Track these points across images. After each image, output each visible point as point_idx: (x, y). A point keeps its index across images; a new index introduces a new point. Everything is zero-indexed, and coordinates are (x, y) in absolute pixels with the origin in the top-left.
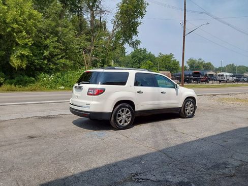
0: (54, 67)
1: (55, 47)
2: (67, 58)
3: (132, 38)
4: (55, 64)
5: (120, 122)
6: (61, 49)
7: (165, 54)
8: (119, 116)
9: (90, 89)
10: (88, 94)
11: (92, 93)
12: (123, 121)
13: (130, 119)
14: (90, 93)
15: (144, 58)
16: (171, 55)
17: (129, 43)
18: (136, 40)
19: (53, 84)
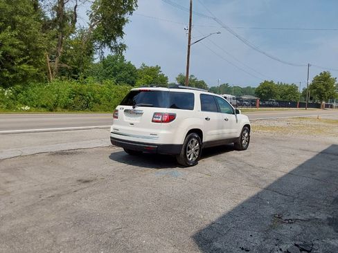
0: (11, 76)
1: (13, 45)
2: (30, 64)
3: (115, 40)
4: (12, 71)
5: (189, 157)
6: (21, 49)
7: (150, 66)
8: (189, 149)
9: (155, 114)
10: (153, 121)
11: (160, 120)
12: (192, 155)
13: (197, 153)
14: (157, 119)
15: (121, 68)
16: (158, 68)
17: (110, 47)
18: (121, 44)
19: (11, 102)
